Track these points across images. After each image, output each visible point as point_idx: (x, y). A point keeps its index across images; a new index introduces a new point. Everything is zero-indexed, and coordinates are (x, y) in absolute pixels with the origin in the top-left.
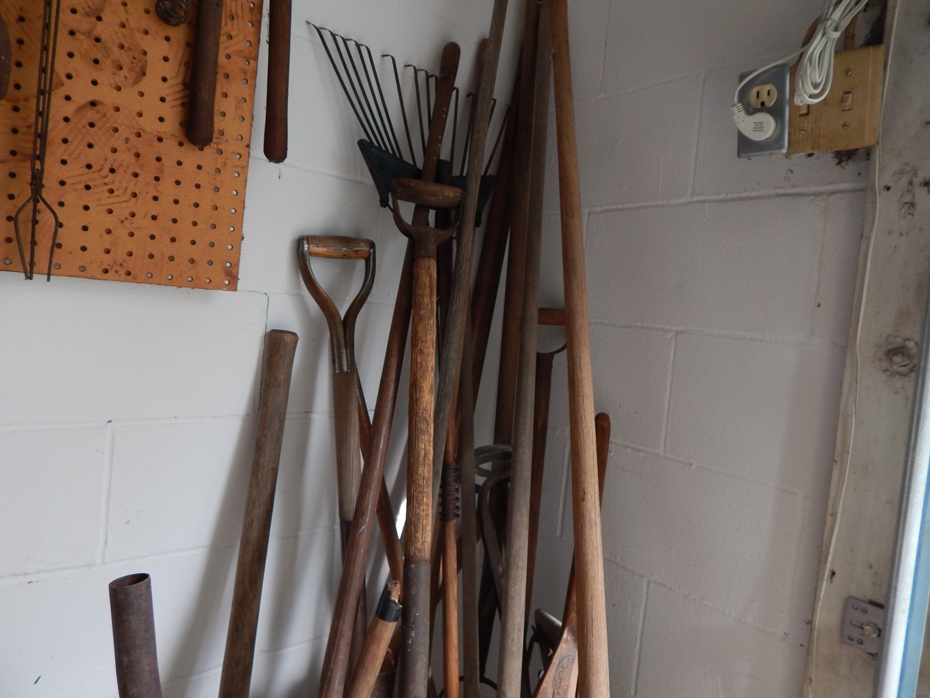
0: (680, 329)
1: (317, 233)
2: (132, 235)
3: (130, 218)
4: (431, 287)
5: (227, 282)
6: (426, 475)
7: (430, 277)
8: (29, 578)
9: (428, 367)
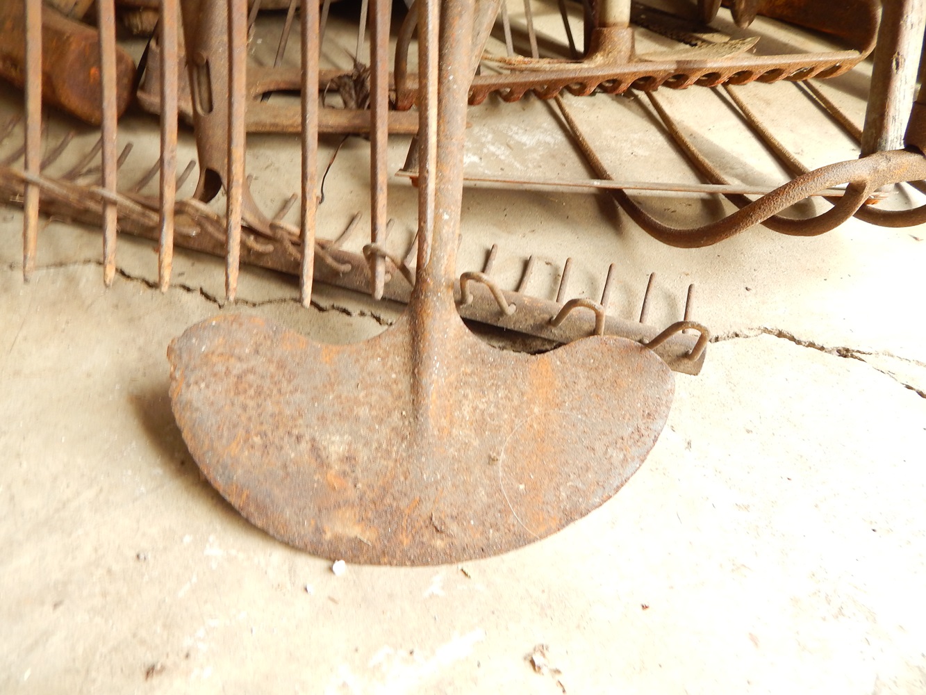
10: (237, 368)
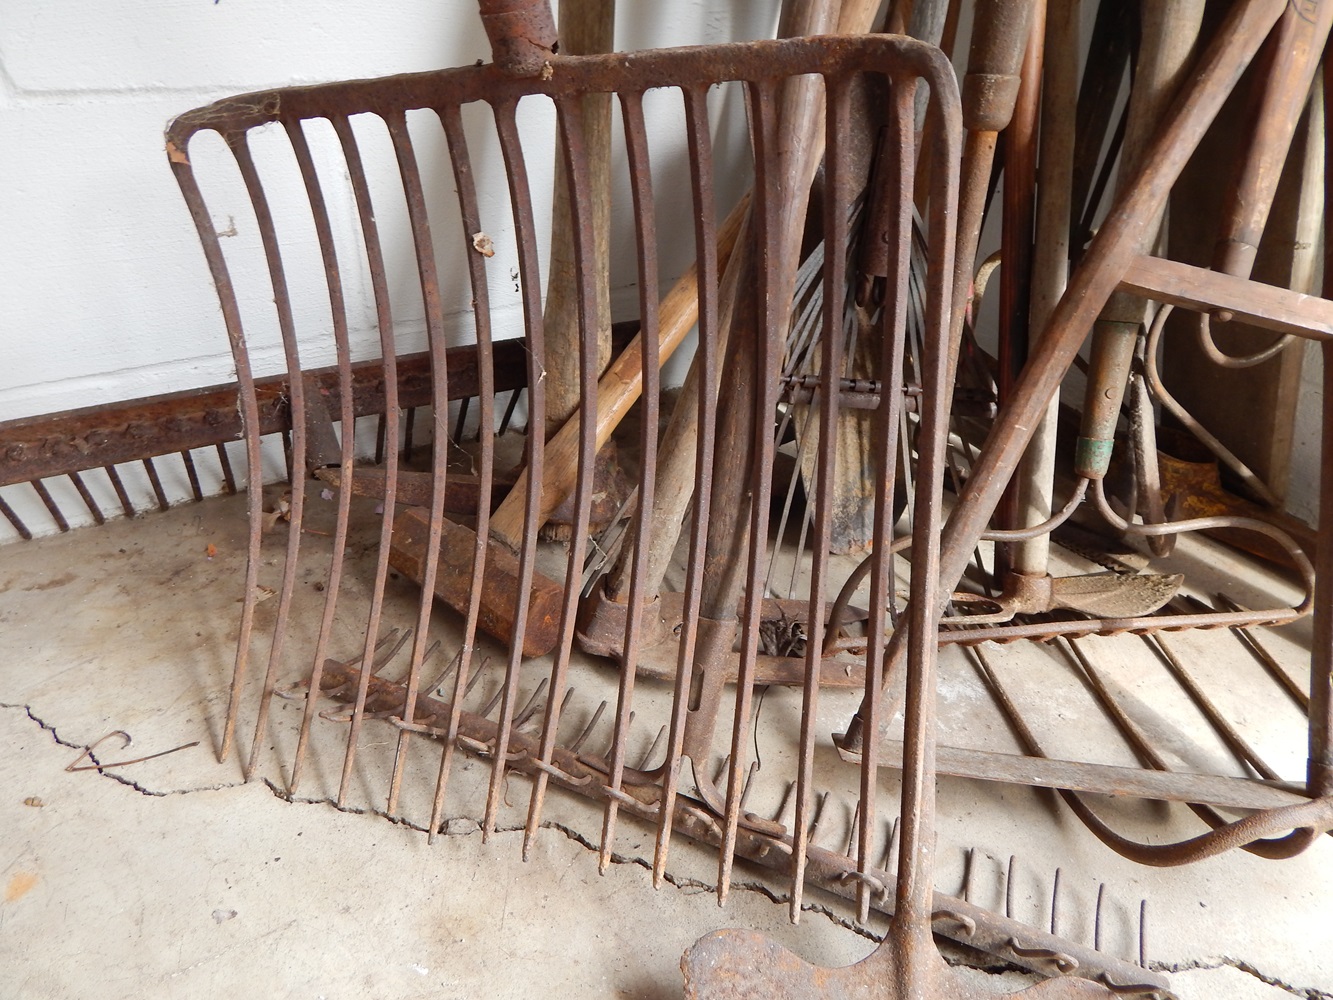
10: (743, 985)
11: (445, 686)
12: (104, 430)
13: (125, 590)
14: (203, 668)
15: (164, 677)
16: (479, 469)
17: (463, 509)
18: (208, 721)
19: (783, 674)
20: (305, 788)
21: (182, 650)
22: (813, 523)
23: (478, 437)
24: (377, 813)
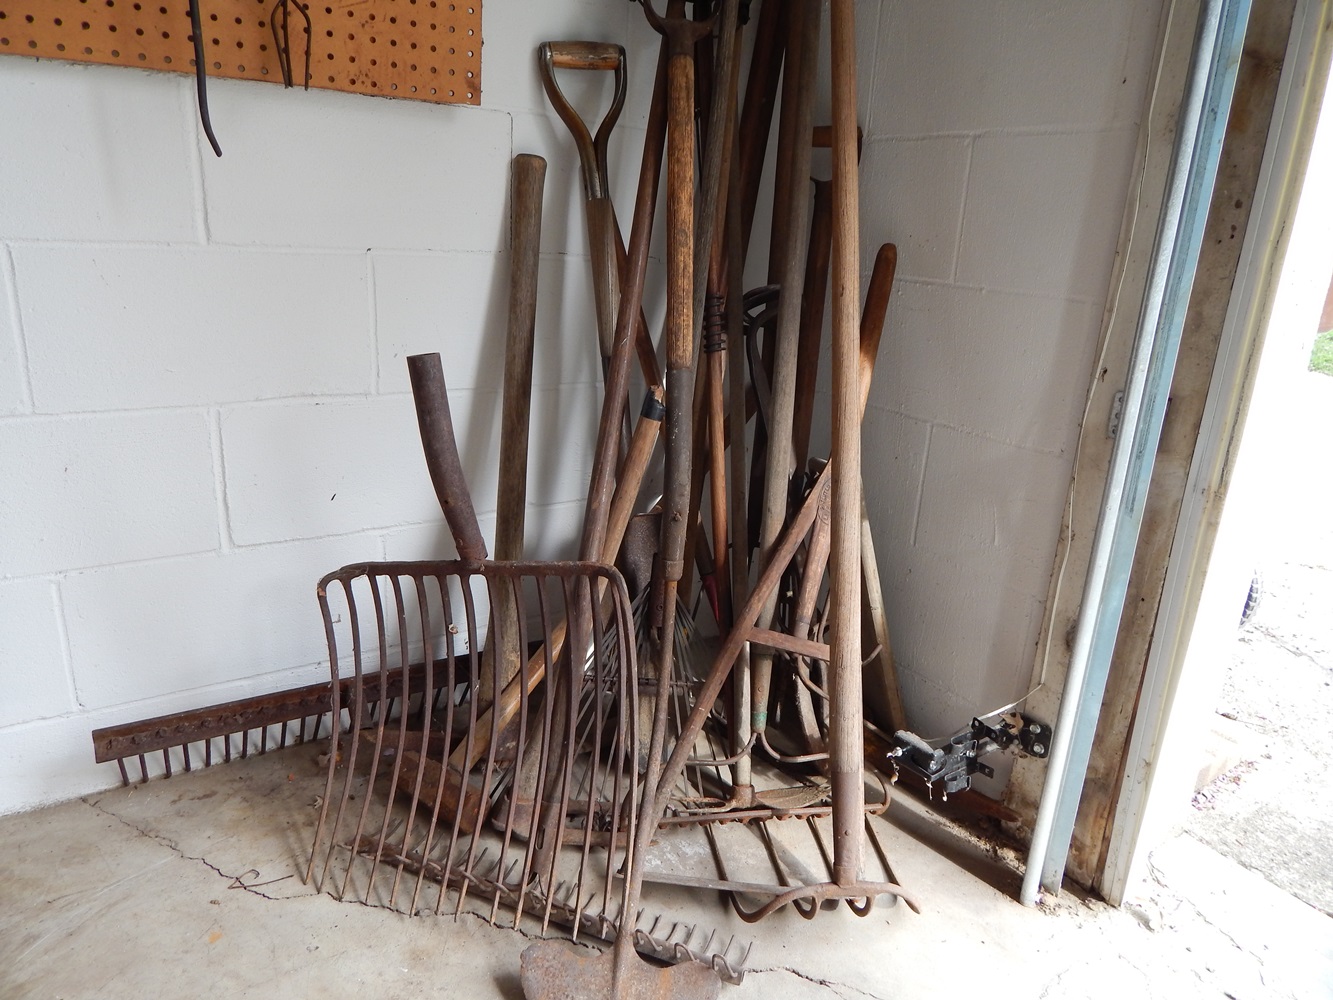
0: (978, 132)
1: (559, 38)
2: (373, 40)
3: (370, 21)
4: (687, 88)
5: (470, 95)
6: (686, 287)
7: (687, 77)
8: (316, 400)
9: (685, 177)
11: (420, 849)
12: (250, 711)
13: (245, 799)
14: (292, 840)
15: (272, 844)
16: (445, 731)
17: (435, 753)
18: (297, 866)
19: (599, 840)
20: (348, 896)
21: (280, 831)
22: (629, 754)
23: (446, 708)
24: (384, 907)
